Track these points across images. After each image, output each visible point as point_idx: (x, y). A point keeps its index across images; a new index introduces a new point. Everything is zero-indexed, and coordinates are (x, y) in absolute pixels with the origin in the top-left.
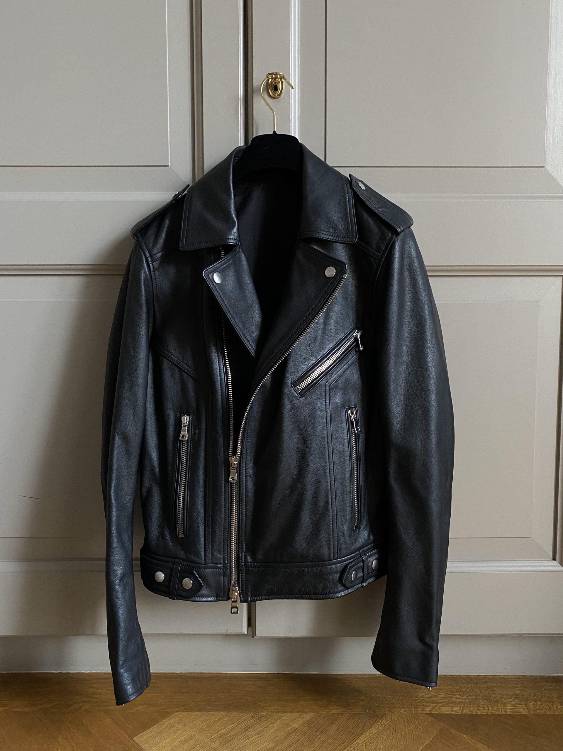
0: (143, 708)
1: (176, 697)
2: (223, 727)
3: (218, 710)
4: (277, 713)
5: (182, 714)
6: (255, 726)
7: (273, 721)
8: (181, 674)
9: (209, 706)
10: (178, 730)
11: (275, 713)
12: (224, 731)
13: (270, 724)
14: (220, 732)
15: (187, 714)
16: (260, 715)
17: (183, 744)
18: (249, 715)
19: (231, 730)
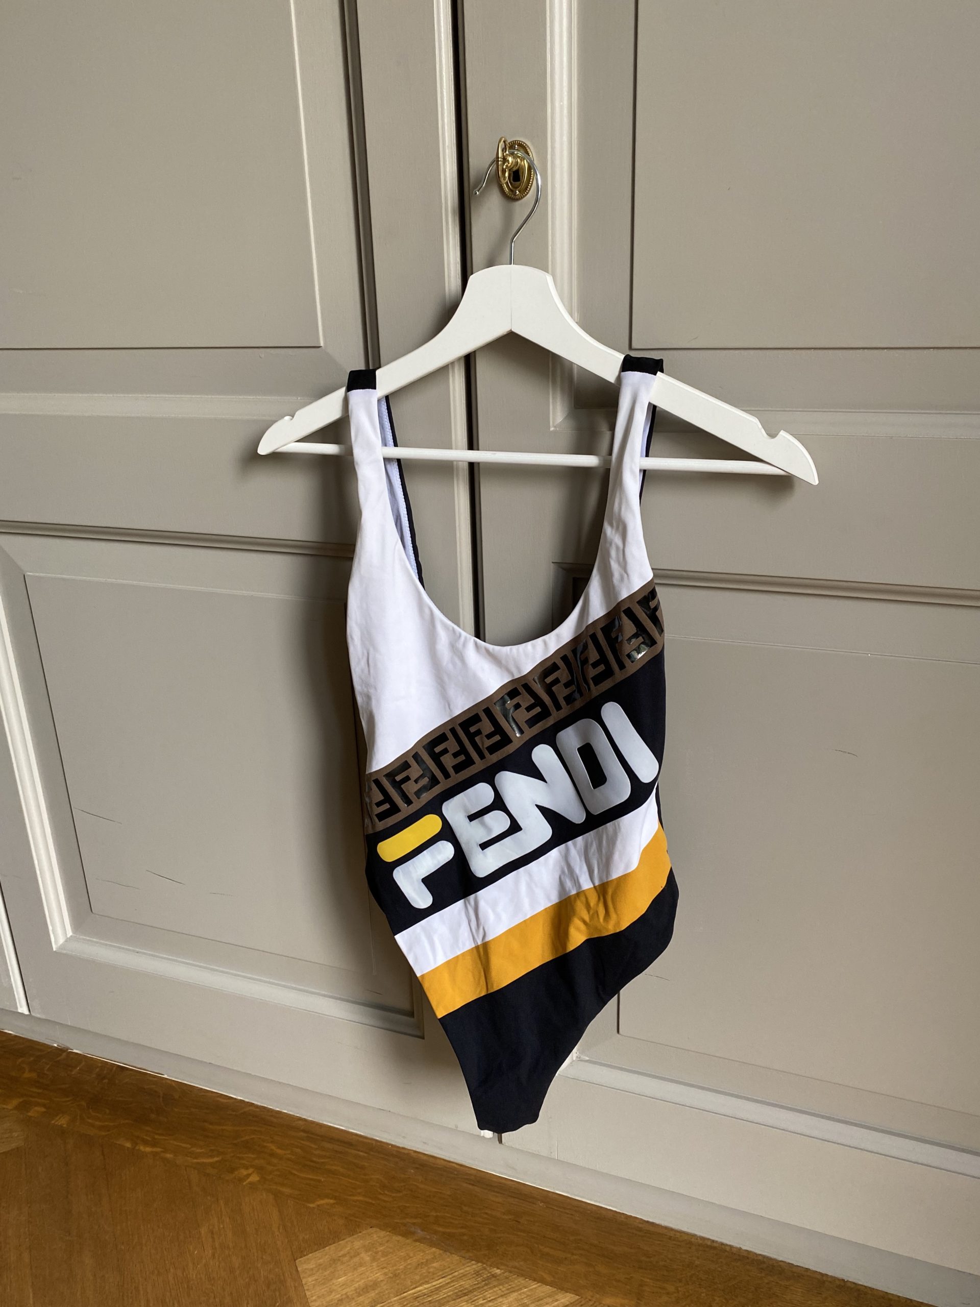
0: (327, 1204)
1: (380, 1197)
2: (427, 1280)
3: (432, 1244)
4: (518, 1276)
5: (377, 1235)
6: (475, 1293)
7: (505, 1292)
8: (403, 1151)
9: (422, 1230)
10: (361, 1265)
11: (514, 1277)
12: (426, 1289)
13: (499, 1297)
14: (420, 1288)
15: (384, 1237)
16: (490, 1273)
17: (359, 1295)
18: (474, 1266)
19: (437, 1289)
